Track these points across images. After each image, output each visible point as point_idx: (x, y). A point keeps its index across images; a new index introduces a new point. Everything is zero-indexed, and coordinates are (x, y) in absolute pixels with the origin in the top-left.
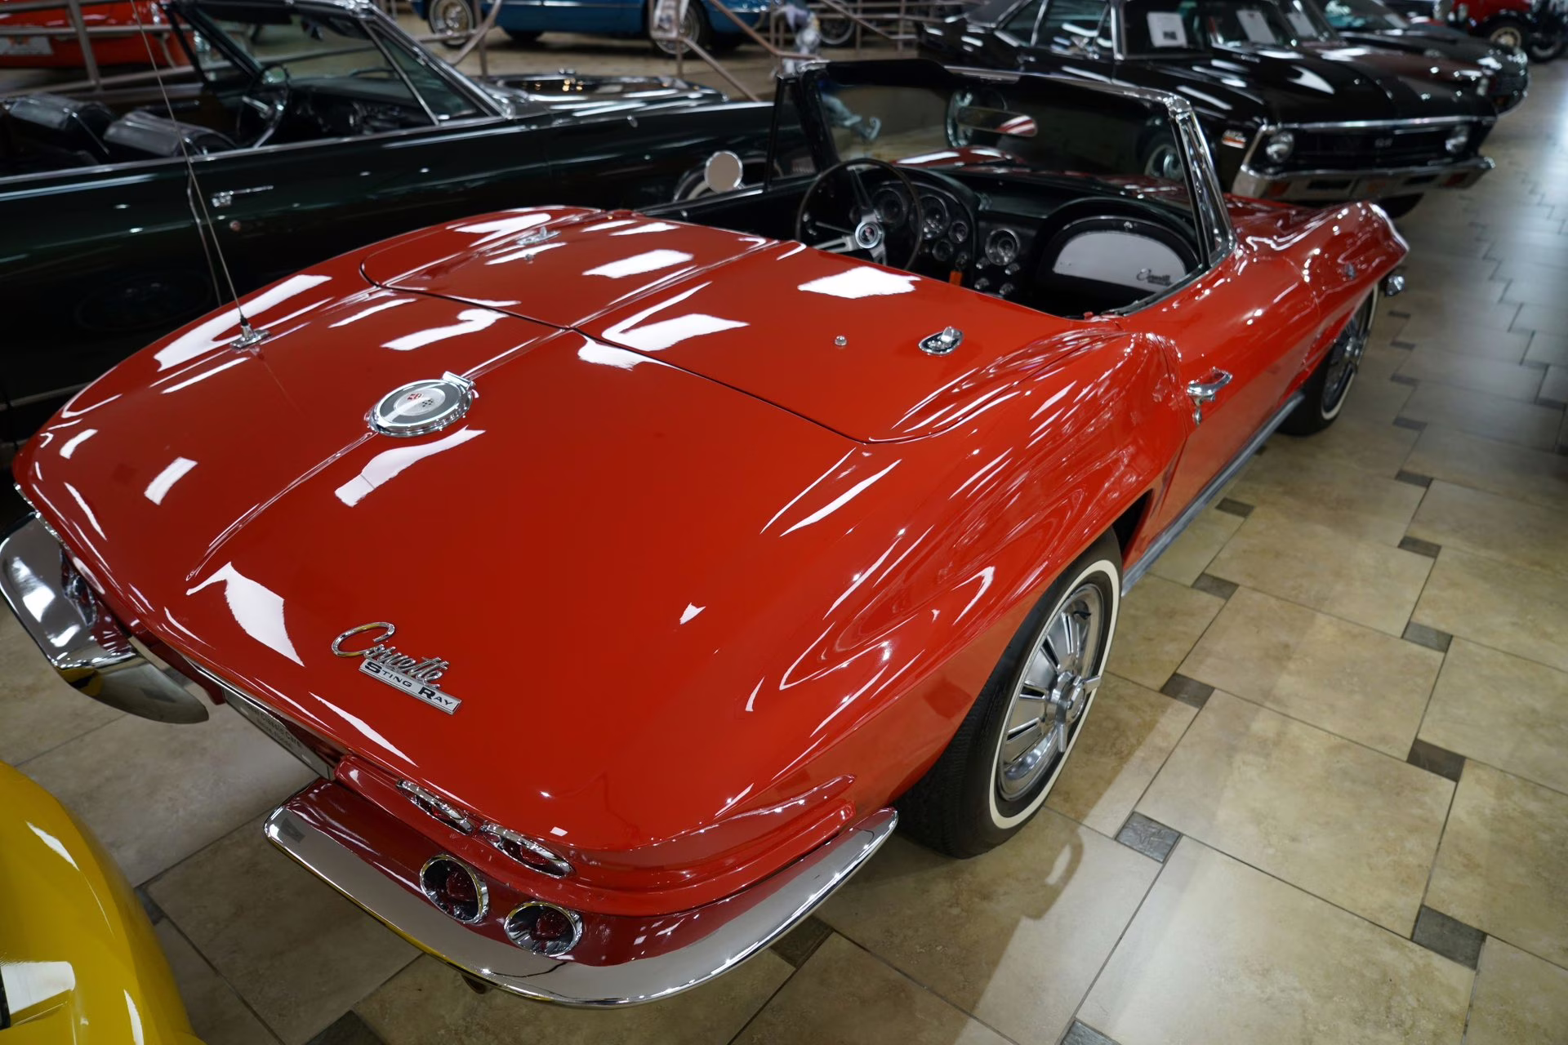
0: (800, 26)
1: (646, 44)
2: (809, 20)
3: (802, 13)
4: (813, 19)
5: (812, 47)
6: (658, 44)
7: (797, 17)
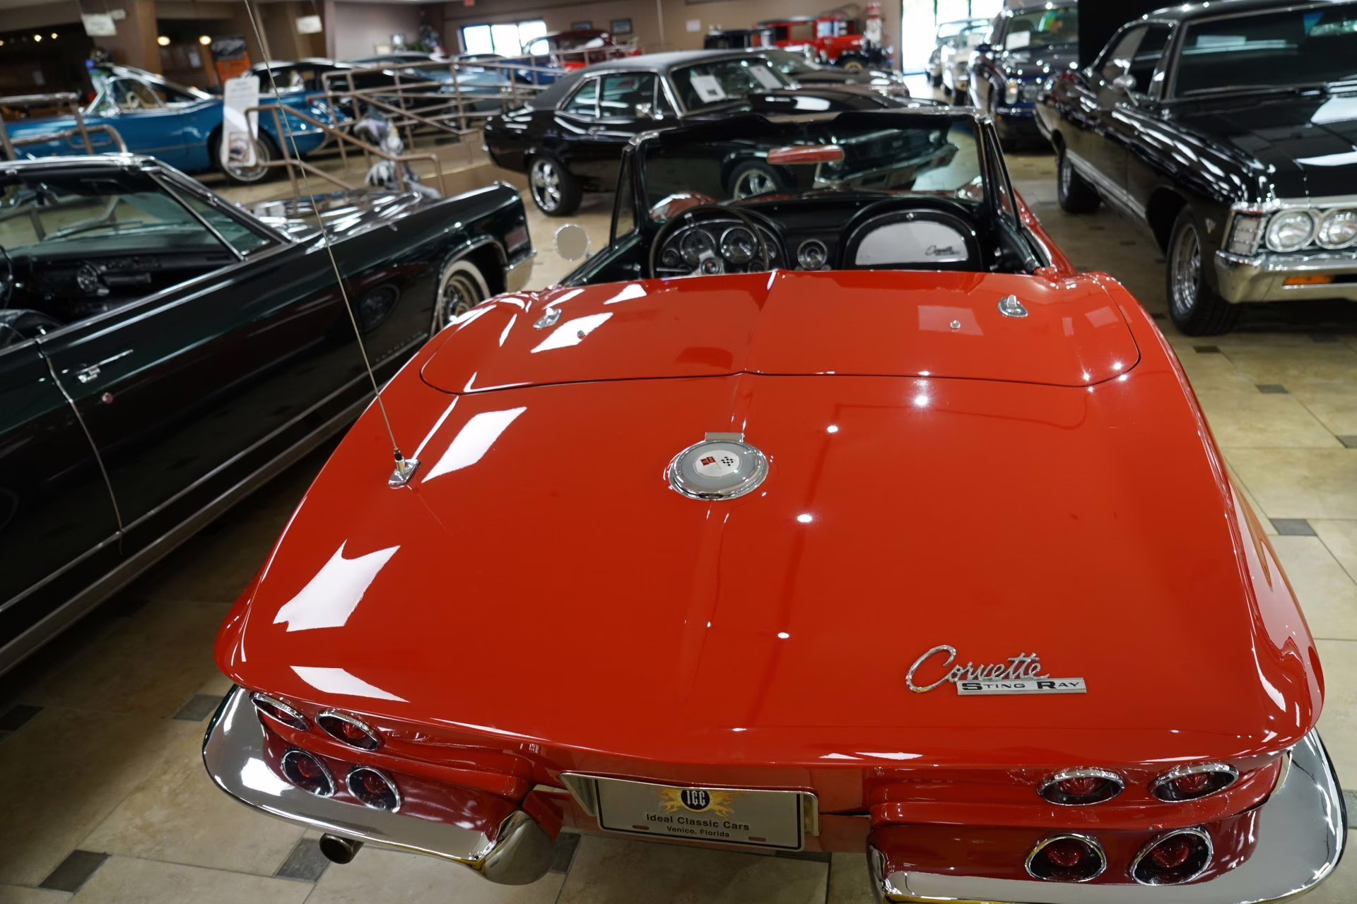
0: (383, 134)
1: (220, 176)
2: (389, 129)
3: (381, 124)
4: (391, 128)
5: (399, 152)
6: (232, 174)
7: (379, 128)
